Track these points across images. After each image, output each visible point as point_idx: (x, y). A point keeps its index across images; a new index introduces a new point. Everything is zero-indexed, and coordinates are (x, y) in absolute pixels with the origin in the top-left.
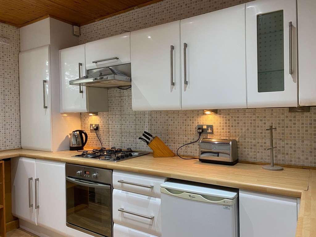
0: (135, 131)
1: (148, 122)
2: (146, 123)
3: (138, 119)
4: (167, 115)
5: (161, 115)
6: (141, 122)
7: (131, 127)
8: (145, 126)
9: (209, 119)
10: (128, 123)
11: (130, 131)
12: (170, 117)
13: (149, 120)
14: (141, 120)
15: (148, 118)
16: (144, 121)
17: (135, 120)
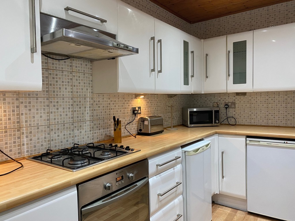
0: (72, 120)
1: (90, 107)
2: (87, 109)
3: (76, 103)
4: (109, 99)
5: (103, 99)
6: (80, 108)
7: (67, 115)
8: (86, 112)
9: (139, 102)
10: (61, 109)
11: (64, 121)
12: (111, 101)
13: (90, 105)
14: (80, 105)
15: (90, 102)
16: (84, 106)
17: (72, 105)
